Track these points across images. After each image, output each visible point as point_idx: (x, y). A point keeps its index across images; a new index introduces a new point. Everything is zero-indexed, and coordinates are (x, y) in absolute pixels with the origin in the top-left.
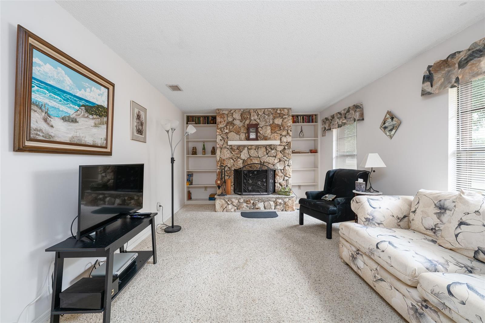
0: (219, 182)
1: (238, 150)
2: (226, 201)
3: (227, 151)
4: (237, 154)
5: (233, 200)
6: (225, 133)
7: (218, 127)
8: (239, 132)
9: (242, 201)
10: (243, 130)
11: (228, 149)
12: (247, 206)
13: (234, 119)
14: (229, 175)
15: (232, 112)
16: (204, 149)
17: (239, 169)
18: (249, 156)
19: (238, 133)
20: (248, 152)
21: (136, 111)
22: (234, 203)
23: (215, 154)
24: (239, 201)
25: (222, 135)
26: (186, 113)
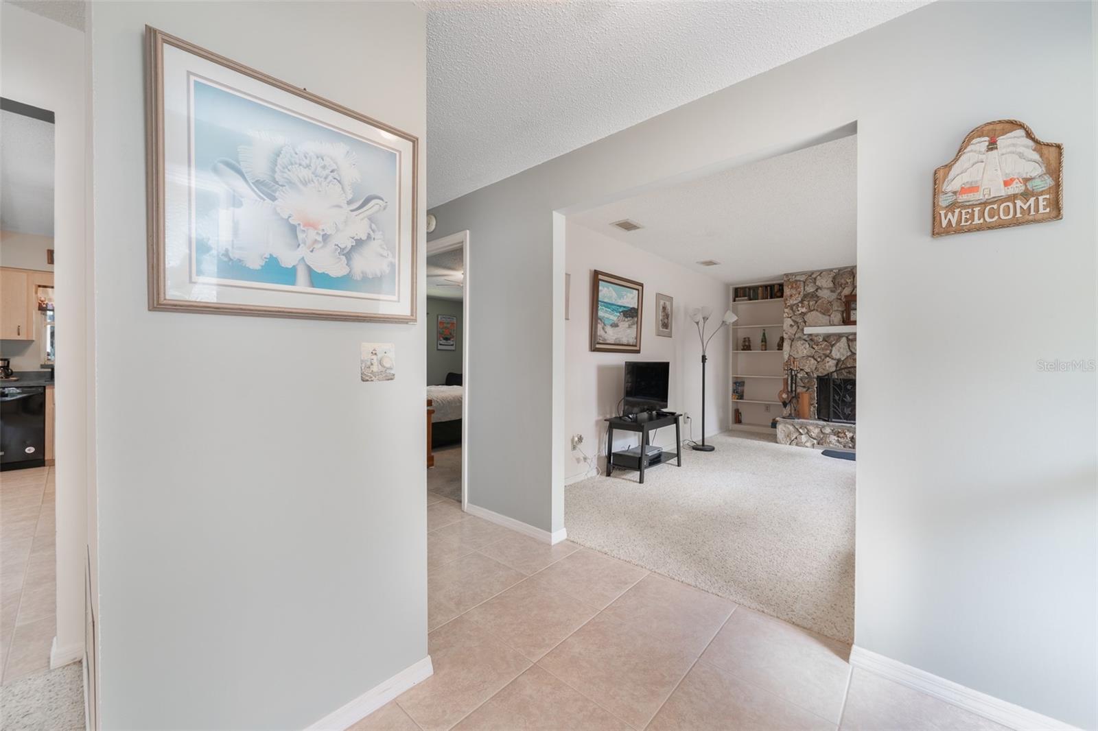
0: (785, 396)
1: (826, 343)
2: (797, 427)
3: (802, 345)
4: (823, 349)
5: (811, 428)
6: (800, 314)
7: (786, 304)
8: (828, 310)
9: (828, 430)
10: (837, 307)
11: (806, 341)
12: (838, 441)
13: (818, 288)
14: (808, 385)
15: (814, 276)
16: (764, 340)
17: (826, 375)
18: (849, 354)
19: (826, 312)
20: (849, 346)
21: (662, 303)
22: (812, 433)
23: (782, 350)
24: (821, 430)
25: (793, 318)
26: (732, 285)
